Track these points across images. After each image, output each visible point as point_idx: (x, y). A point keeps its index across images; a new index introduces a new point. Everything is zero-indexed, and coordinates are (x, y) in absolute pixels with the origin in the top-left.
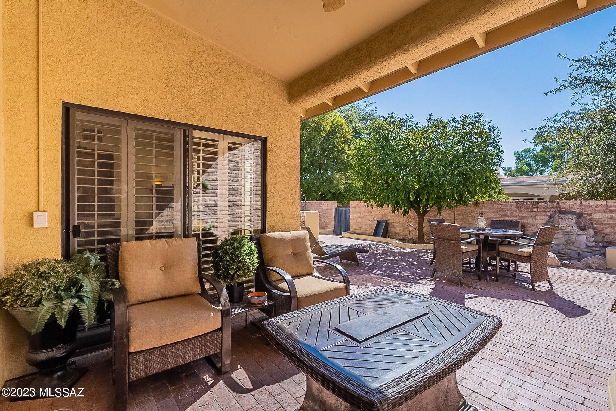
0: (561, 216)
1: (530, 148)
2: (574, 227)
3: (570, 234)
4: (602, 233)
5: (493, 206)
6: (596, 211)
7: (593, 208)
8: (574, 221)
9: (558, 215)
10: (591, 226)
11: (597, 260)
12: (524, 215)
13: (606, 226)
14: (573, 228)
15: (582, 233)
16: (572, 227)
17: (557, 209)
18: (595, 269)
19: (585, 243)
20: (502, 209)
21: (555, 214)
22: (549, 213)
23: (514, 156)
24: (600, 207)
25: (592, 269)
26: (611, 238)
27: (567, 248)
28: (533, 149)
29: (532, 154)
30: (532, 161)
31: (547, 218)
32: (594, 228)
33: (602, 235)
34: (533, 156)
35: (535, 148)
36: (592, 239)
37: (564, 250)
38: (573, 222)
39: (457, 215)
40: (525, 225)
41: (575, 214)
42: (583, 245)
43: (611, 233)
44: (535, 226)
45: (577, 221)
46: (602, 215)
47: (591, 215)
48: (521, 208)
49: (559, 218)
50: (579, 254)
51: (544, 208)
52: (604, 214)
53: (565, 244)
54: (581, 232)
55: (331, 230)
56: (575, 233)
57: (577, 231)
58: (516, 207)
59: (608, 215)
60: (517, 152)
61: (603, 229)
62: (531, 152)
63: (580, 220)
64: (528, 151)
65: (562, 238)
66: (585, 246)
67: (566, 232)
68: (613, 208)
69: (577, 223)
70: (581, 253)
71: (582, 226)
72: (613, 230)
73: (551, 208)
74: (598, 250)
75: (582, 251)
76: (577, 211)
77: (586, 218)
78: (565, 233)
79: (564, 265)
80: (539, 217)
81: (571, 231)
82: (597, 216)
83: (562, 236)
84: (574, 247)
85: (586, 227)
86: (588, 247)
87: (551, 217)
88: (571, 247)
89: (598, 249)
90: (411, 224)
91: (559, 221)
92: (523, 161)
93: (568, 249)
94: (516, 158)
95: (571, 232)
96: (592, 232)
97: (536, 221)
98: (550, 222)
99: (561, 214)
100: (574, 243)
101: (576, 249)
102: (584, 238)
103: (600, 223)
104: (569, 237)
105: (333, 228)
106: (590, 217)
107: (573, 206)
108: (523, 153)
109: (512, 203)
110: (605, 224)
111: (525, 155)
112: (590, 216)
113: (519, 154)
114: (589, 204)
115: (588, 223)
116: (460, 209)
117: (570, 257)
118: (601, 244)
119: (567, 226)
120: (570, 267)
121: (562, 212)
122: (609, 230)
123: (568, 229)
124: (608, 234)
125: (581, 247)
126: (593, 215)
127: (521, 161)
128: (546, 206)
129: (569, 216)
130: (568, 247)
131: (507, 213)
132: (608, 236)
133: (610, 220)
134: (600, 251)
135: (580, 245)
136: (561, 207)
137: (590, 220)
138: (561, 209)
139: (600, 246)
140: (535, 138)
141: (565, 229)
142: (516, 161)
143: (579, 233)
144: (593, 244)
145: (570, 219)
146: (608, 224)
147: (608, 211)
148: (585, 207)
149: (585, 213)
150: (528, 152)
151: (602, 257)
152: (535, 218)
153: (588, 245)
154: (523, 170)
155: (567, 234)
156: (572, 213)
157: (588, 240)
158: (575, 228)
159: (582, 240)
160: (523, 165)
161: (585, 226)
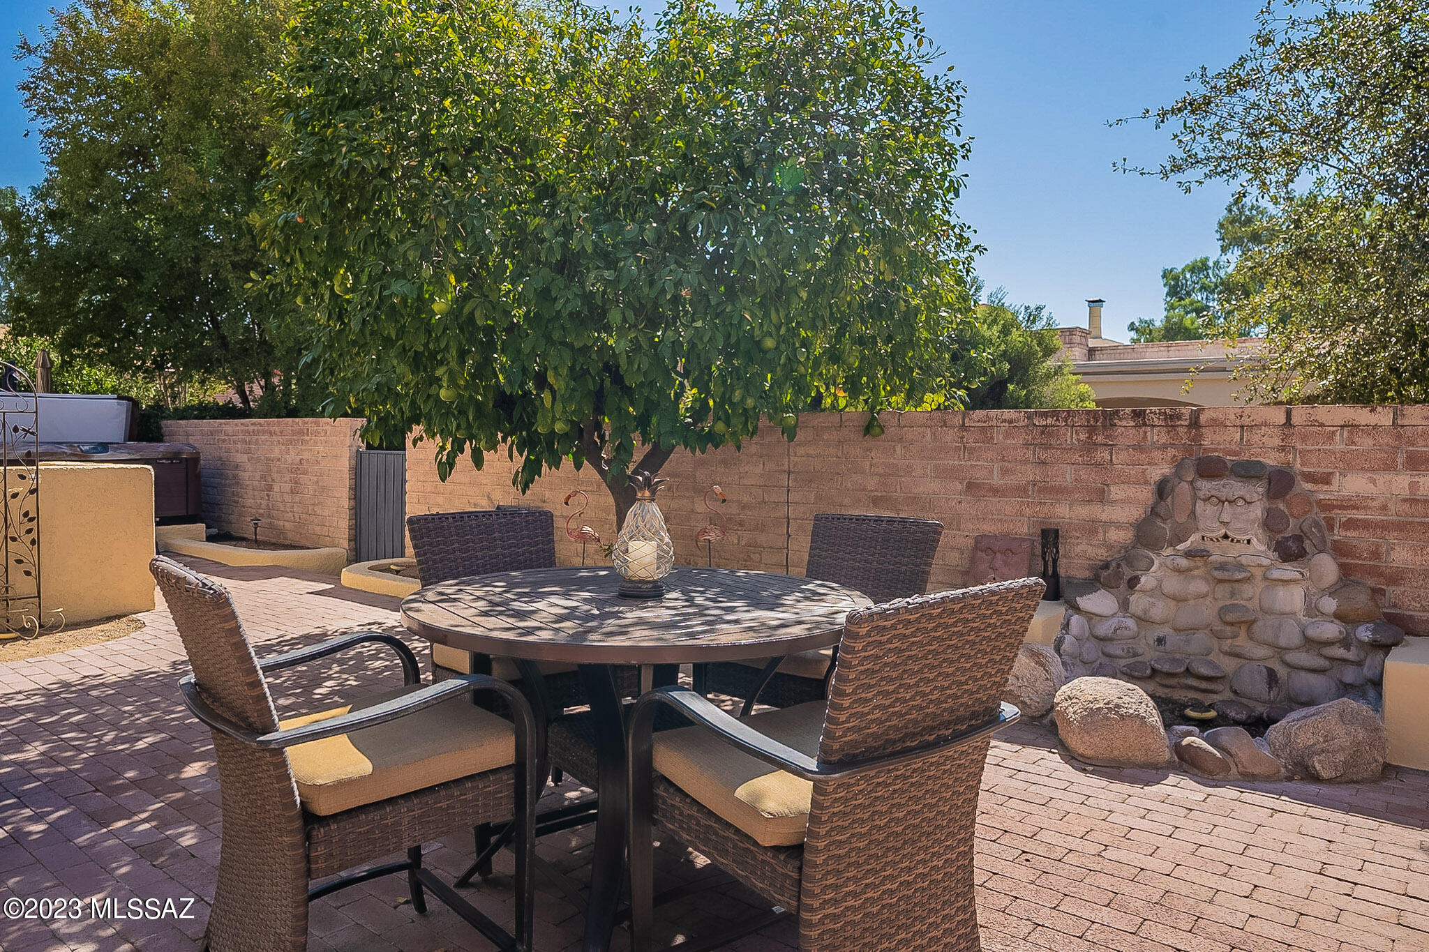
0: (1206, 486)
1: (1207, 259)
2: (1254, 541)
3: (1238, 576)
4: (1374, 572)
5: (935, 437)
6: (1349, 464)
7: (1339, 445)
8: (1257, 511)
9: (1191, 483)
10: (1329, 538)
11: (1339, 730)
12: (1058, 481)
13: (1391, 537)
14: (1249, 550)
15: (1288, 571)
16: (1249, 542)
17: (1188, 450)
18: (1330, 781)
19: (1299, 623)
20: (972, 451)
21: (1181, 480)
22: (1156, 474)
23: (1162, 282)
24: (1366, 443)
25: (1315, 778)
26: (1408, 599)
27: (1226, 648)
28: (1217, 263)
29: (1214, 280)
30: (1214, 300)
31: (1146, 495)
32: (1339, 550)
33: (1371, 582)
34: (1216, 287)
35: (1224, 258)
36: (1330, 605)
37: (1210, 658)
38: (1252, 516)
39: (795, 480)
40: (1057, 531)
41: (1259, 478)
42: (1290, 636)
43: (1412, 571)
44: (1101, 536)
45: (1269, 511)
46: (1374, 482)
47: (1328, 483)
48: (1046, 447)
49: (1195, 498)
50: (1272, 676)
51: (1139, 448)
52: (1381, 478)
53: (1218, 626)
54: (1286, 566)
55: (334, 550)
56: (1258, 573)
57: (1266, 562)
58: (1027, 445)
59: (1401, 483)
60: (1172, 270)
61: (1376, 554)
62: (1210, 272)
63: (1282, 506)
64: (1200, 268)
65: (1205, 596)
66: (1296, 640)
67: (1222, 567)
68: (1421, 447)
69: (1271, 523)
70: (1281, 671)
71: (1287, 539)
72: (1418, 559)
73: (1164, 447)
74: (1352, 663)
75: (1288, 665)
76: (1272, 460)
77: (1306, 499)
78: (1217, 574)
79: (1187, 763)
80: (1116, 492)
81: (1244, 560)
82: (1354, 485)
83: (1202, 587)
84: (1251, 644)
85: (1307, 545)
86: (1310, 643)
87: (1162, 490)
88: (1242, 642)
89: (1351, 655)
90: (587, 529)
91: (1193, 512)
92: (1187, 301)
93: (1226, 653)
94: (1166, 289)
95: (1241, 567)
96: (1327, 567)
97: (1105, 513)
98: (1158, 515)
99: (1201, 476)
100: (1253, 622)
101: (1261, 652)
102: (1292, 599)
103: (1366, 525)
104: (1233, 595)
105: (345, 543)
106: (1324, 493)
107: (1256, 437)
108: (1188, 276)
109: (1011, 422)
110: (1384, 527)
111: (1193, 282)
112: (1325, 488)
113: (1176, 278)
114: (1322, 425)
115: (1316, 524)
116: (808, 455)
117: (1235, 692)
118: (1364, 633)
119: (1226, 537)
120: (1211, 773)
121: (1210, 468)
122: (1401, 555)
123: (1234, 550)
124: (1396, 578)
125: (1283, 642)
126: (1336, 479)
127: (1181, 299)
128: (1145, 437)
129: (1236, 488)
130: (1227, 645)
131: (991, 471)
132: (1398, 590)
133: (1406, 507)
134: (1359, 664)
135: (1277, 637)
136: (1206, 443)
137: (1327, 506)
138: (1206, 450)
139: (1359, 641)
140: (1221, 225)
141: (1218, 552)
142: (1169, 299)
143: (1276, 574)
144: (1331, 630)
145: (1241, 502)
146: (1399, 527)
147: (1401, 459)
148: (1304, 439)
149: (1303, 474)
150: (1201, 270)
151: (1364, 709)
152: (1100, 496)
153: (1311, 632)
154: (1186, 329)
155: (1226, 575)
156: (1248, 471)
157: (1312, 610)
158: (1258, 551)
159: (1288, 609)
160: (1187, 313)
161: (1299, 539)
